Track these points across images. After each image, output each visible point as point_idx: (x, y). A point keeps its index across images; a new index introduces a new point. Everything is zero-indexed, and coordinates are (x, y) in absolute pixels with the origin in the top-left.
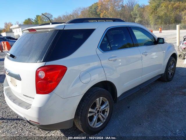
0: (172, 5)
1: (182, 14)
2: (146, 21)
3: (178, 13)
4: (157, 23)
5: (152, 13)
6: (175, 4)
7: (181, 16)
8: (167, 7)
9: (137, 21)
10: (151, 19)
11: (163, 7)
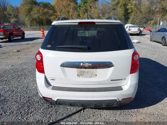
0: (43, 10)
1: (51, 19)
2: (22, 21)
3: (48, 17)
4: (32, 24)
5: (27, 15)
6: (44, 10)
7: (50, 20)
8: (38, 11)
9: (13, 21)
10: (27, 20)
11: (36, 11)
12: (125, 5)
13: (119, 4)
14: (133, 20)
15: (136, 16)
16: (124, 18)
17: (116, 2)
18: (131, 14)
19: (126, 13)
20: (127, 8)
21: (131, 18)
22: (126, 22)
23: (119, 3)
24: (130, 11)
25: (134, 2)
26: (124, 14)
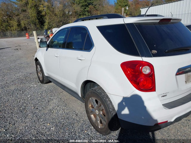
12: (36, 6)
13: (28, 5)
14: (49, 24)
15: (52, 19)
16: (39, 22)
17: (24, 1)
18: (45, 17)
19: (39, 16)
20: (40, 10)
21: (47, 21)
22: (42, 26)
23: (28, 3)
24: (43, 13)
25: (46, 4)
26: (37, 17)
